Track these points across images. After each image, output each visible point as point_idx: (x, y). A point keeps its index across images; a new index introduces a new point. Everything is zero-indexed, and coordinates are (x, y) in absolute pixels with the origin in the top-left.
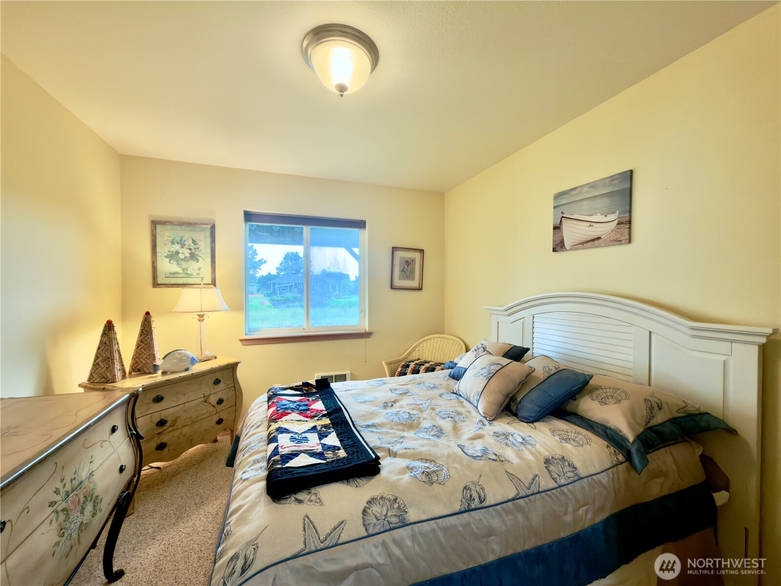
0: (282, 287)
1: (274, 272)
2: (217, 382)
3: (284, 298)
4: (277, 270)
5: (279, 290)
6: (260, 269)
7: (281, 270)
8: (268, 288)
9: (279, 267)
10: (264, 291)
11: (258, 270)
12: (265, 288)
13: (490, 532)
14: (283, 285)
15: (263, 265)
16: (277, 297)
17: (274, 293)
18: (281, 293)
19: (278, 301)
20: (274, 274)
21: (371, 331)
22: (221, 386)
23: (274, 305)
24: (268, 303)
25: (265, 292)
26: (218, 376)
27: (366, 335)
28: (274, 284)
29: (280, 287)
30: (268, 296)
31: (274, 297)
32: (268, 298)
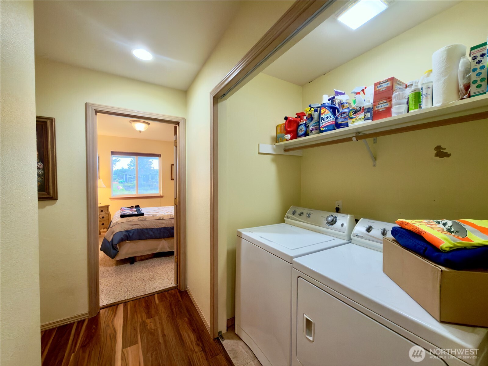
0: (132, 177)
1: (126, 167)
2: (102, 211)
3: (133, 185)
4: (128, 165)
5: (130, 179)
6: (116, 165)
7: (131, 166)
8: (122, 178)
9: (130, 164)
10: (119, 179)
11: (114, 166)
12: (120, 178)
13: (163, 223)
14: (132, 176)
15: (118, 162)
16: (129, 184)
17: (126, 181)
18: (131, 181)
19: (129, 186)
20: (126, 168)
21: (163, 195)
22: (103, 213)
23: (126, 189)
24: (121, 187)
25: (119, 181)
26: (102, 209)
27: (161, 197)
28: (126, 175)
29: (130, 177)
30: (122, 183)
31: (126, 184)
32: (122, 184)
